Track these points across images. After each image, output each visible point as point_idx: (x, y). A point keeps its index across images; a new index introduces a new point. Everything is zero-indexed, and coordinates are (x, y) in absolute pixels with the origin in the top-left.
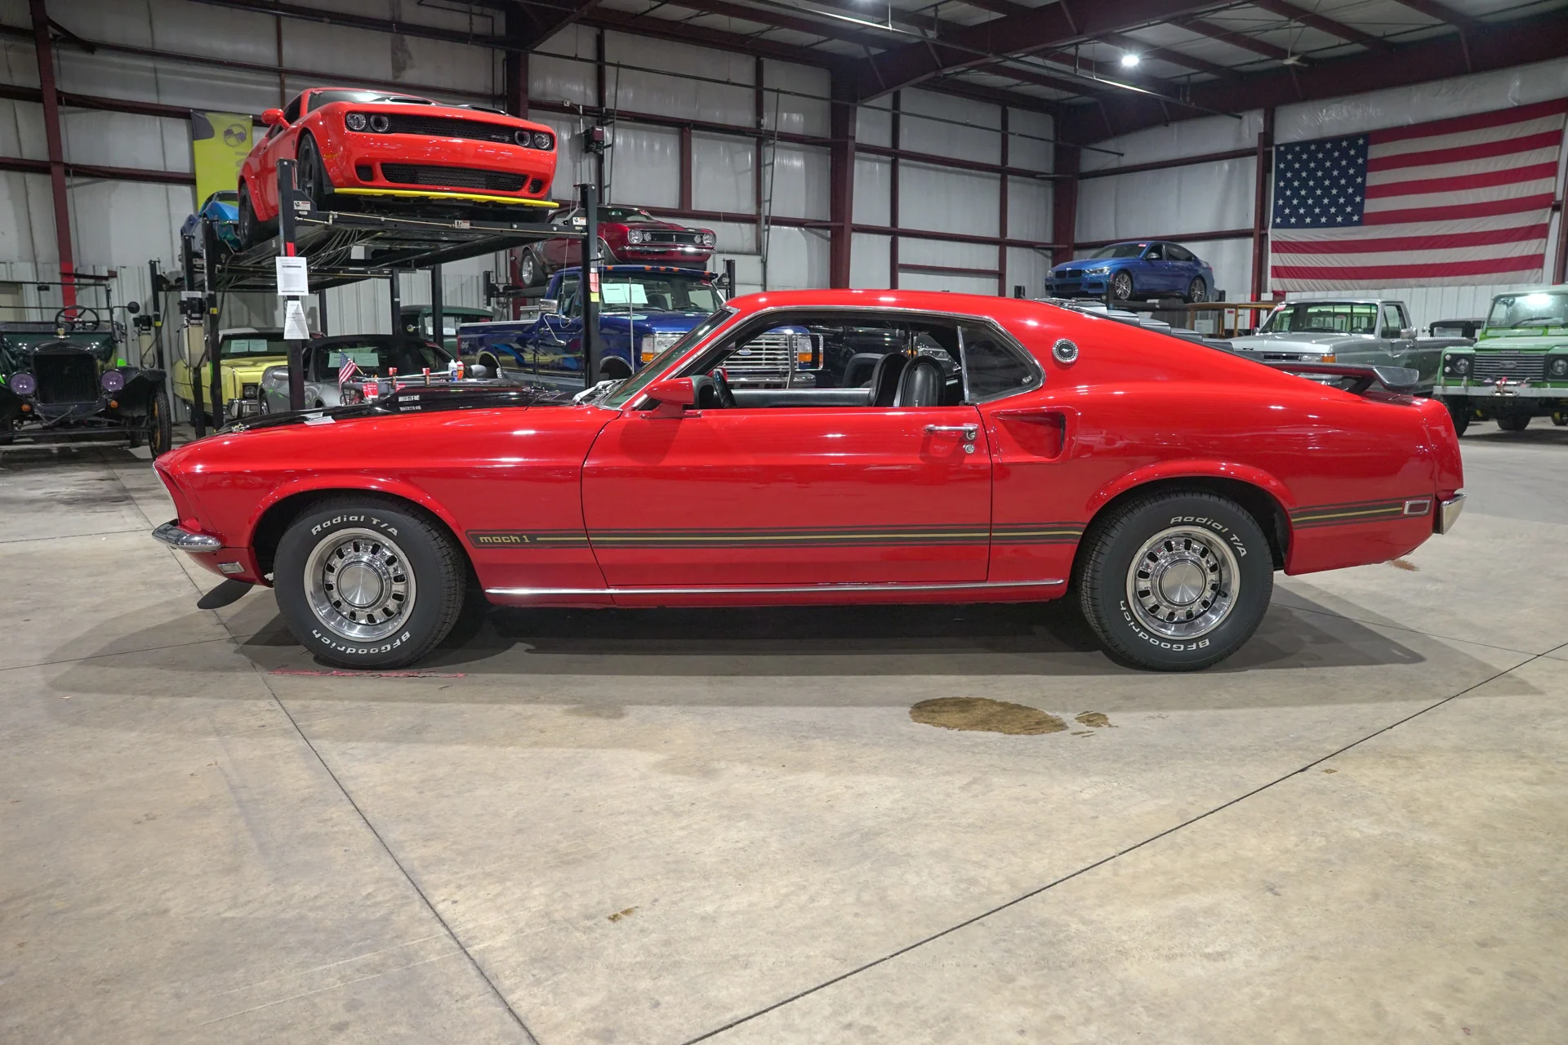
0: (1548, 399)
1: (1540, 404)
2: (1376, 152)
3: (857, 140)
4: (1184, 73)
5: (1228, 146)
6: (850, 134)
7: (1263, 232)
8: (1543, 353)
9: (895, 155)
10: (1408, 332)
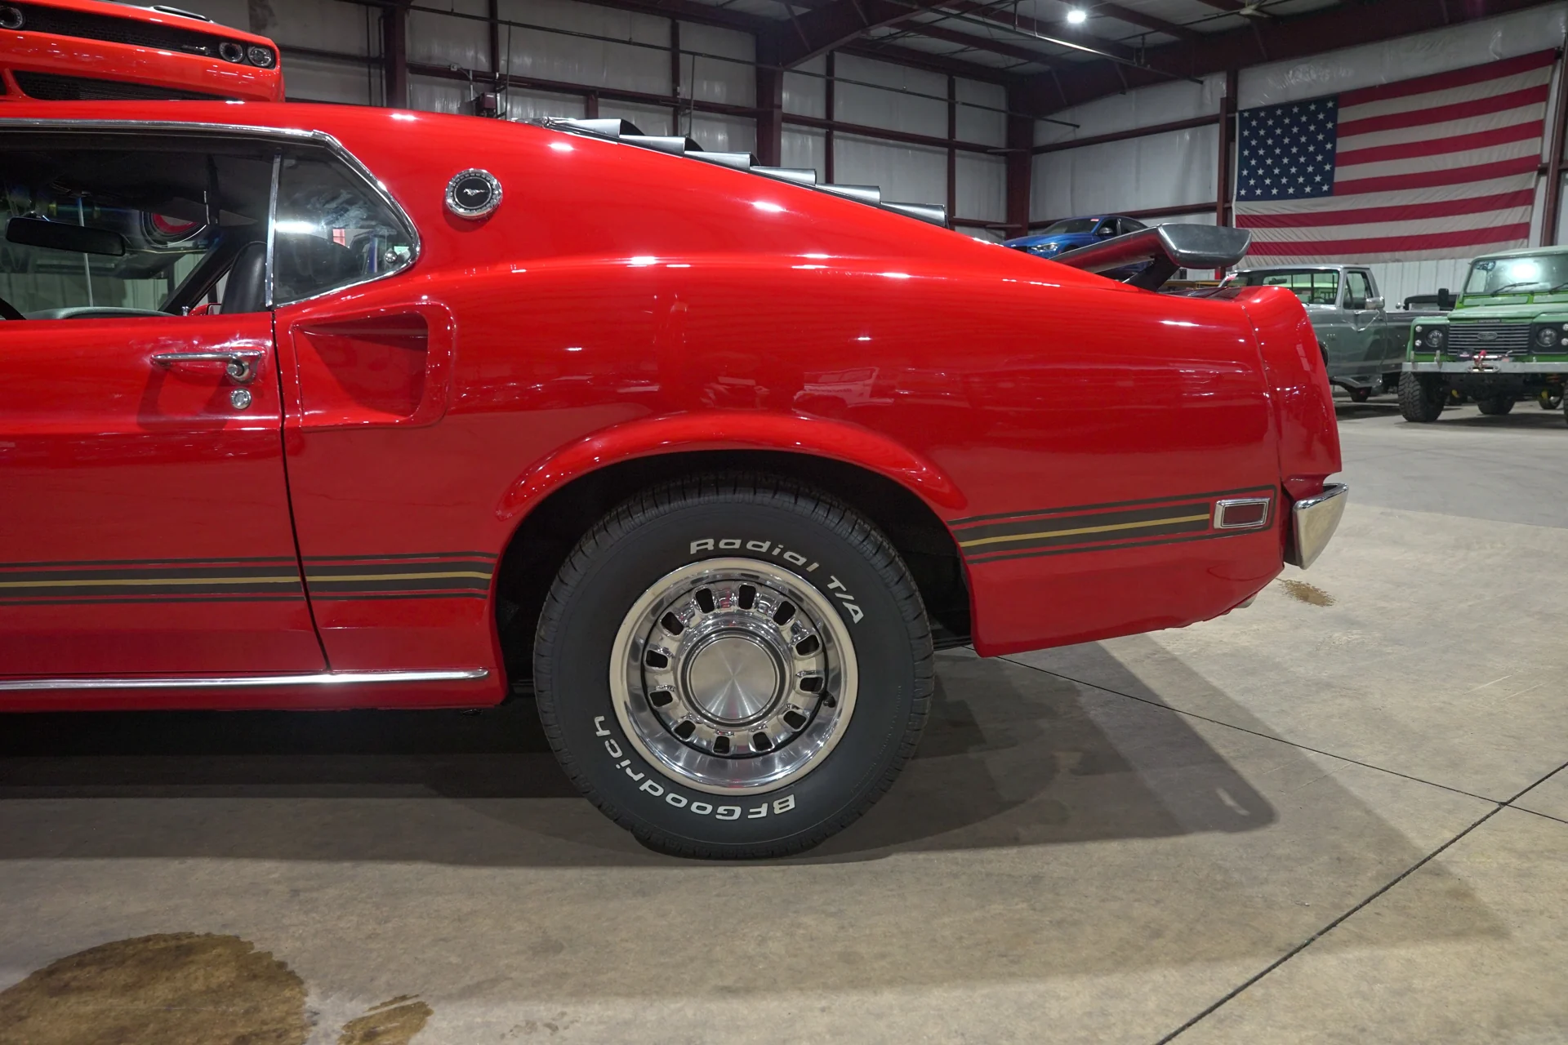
0: (1534, 375)
1: (1525, 381)
2: (1346, 115)
3: (785, 110)
4: (1138, 33)
5: (1190, 113)
6: (776, 102)
7: (1227, 205)
8: (1528, 321)
9: (828, 127)
10: (1374, 302)
